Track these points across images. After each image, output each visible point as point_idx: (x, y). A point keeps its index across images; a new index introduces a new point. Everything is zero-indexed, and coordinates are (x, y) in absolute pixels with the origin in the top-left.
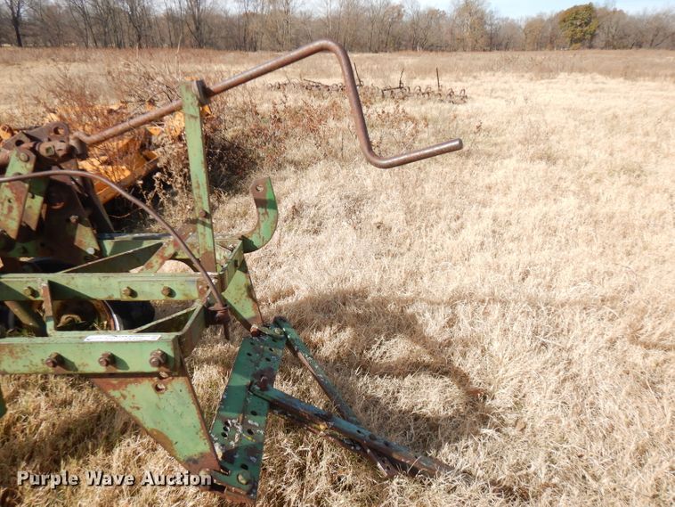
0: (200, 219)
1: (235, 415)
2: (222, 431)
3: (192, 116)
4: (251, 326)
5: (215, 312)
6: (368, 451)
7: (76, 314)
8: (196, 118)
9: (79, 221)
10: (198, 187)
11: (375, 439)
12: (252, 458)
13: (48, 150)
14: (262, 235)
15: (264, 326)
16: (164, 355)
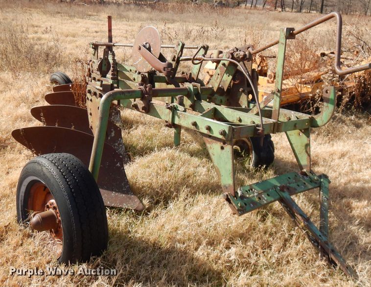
0: (276, 92)
1: (259, 189)
2: (247, 190)
3: (282, 43)
4: (303, 169)
5: (259, 130)
6: (320, 247)
7: (240, 147)
8: (283, 44)
9: (243, 91)
10: (278, 77)
11: (327, 244)
12: (251, 204)
13: (237, 54)
14: (323, 119)
15: (311, 173)
16: (224, 131)
